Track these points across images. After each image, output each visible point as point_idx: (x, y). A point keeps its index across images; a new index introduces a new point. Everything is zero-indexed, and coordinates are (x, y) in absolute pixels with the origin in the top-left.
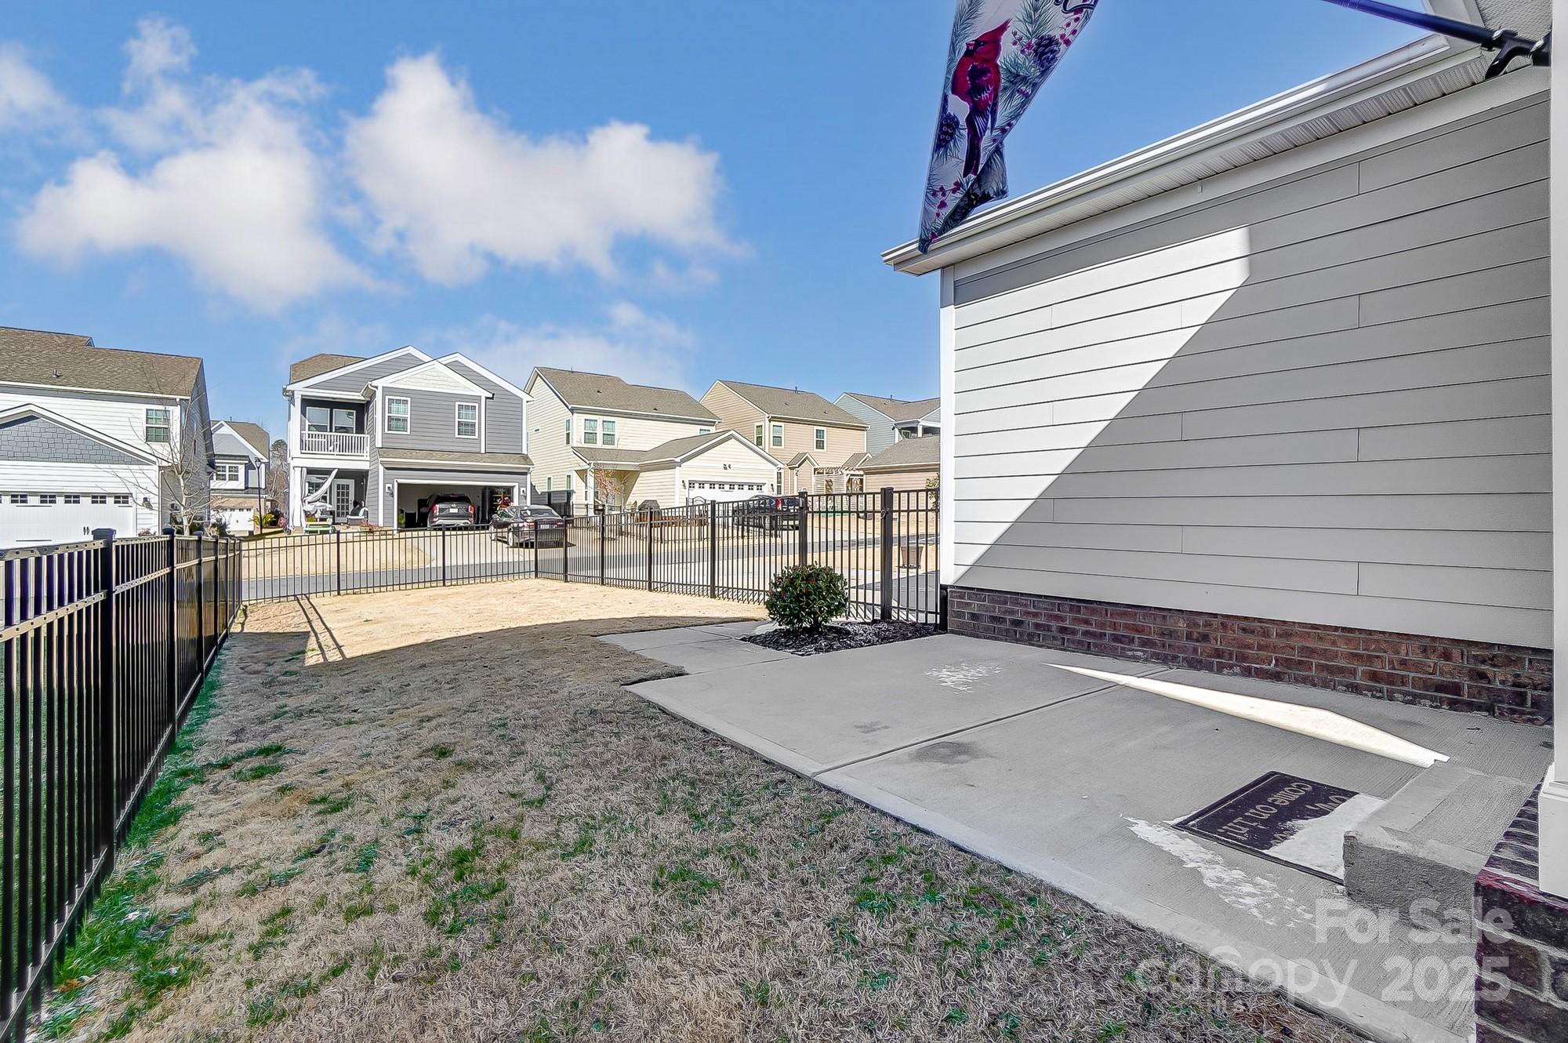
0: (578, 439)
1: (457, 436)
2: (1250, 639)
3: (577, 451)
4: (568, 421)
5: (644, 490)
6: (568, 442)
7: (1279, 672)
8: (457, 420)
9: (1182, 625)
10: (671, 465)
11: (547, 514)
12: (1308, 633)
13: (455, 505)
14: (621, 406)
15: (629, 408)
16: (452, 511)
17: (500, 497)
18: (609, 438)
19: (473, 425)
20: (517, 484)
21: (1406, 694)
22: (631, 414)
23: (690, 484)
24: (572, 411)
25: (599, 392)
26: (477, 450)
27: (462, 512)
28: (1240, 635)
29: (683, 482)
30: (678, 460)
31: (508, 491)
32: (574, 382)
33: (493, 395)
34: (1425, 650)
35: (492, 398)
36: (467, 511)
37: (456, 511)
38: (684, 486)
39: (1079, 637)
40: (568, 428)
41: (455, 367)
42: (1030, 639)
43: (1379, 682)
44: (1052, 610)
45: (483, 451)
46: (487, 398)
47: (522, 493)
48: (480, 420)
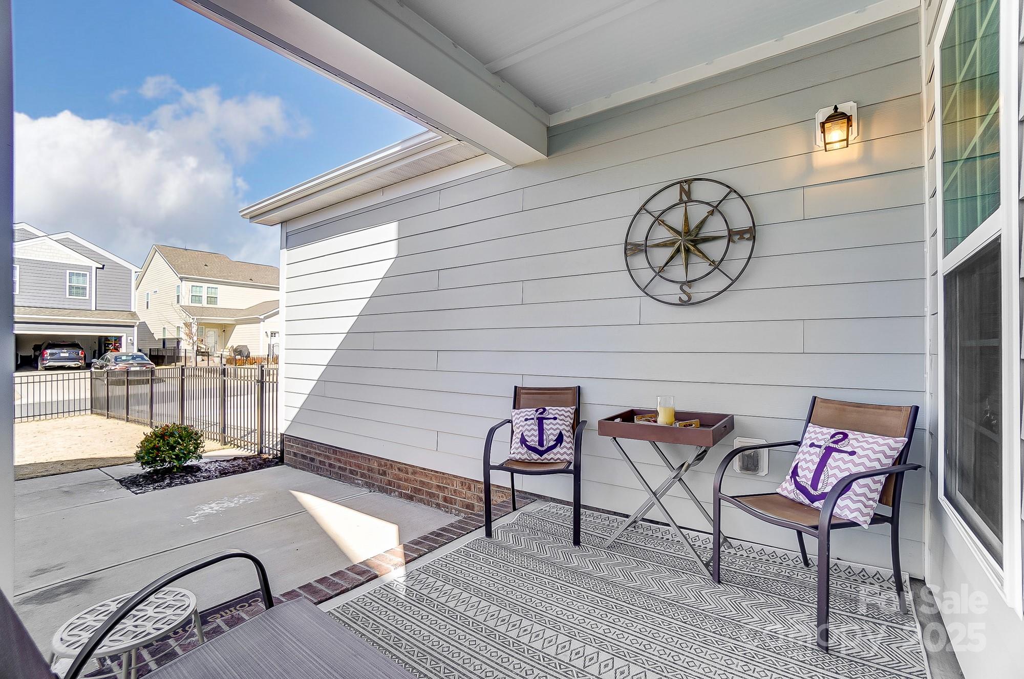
0: (186, 301)
1: (68, 296)
2: (402, 475)
3: (185, 309)
4: (178, 286)
5: (239, 337)
6: (178, 302)
7: (412, 495)
8: (68, 284)
9: (375, 466)
10: (257, 321)
11: (140, 359)
12: (422, 472)
13: (65, 351)
14: (223, 277)
15: (229, 278)
16: (62, 355)
17: (112, 344)
18: (212, 300)
19: (84, 288)
20: (125, 335)
21: (456, 509)
22: (230, 283)
23: (272, 334)
24: (181, 279)
25: (206, 265)
26: (88, 308)
27: (74, 355)
28: (397, 472)
29: (266, 332)
30: (262, 317)
31: (118, 339)
32: (186, 257)
33: (104, 266)
34: (462, 483)
35: (103, 268)
36: (78, 354)
37: (67, 355)
38: (267, 335)
39: (336, 470)
40: (178, 291)
41: (65, 243)
42: (317, 471)
43: (447, 503)
44: (326, 452)
45: (94, 309)
46: (97, 268)
47: (129, 341)
48: (89, 284)
